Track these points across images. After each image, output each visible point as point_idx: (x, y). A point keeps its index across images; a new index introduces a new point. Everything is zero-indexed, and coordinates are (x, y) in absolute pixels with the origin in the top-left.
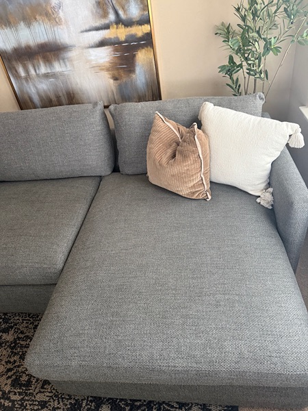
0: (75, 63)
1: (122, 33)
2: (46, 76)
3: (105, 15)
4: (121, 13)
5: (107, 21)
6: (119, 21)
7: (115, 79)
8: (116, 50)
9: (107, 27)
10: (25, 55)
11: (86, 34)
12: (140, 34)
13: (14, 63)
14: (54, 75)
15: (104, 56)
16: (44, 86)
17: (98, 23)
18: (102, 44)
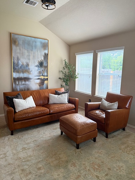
0: (32, 82)
1: (43, 77)
2: (24, 84)
3: (40, 74)
4: (43, 74)
5: (40, 75)
6: (42, 75)
7: (40, 86)
8: (41, 80)
9: (40, 76)
10: (20, 79)
11: (35, 77)
12: (46, 78)
13: (16, 81)
14: (26, 84)
15: (38, 81)
16: (22, 87)
17: (38, 75)
18: (38, 79)
